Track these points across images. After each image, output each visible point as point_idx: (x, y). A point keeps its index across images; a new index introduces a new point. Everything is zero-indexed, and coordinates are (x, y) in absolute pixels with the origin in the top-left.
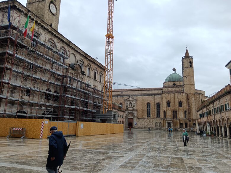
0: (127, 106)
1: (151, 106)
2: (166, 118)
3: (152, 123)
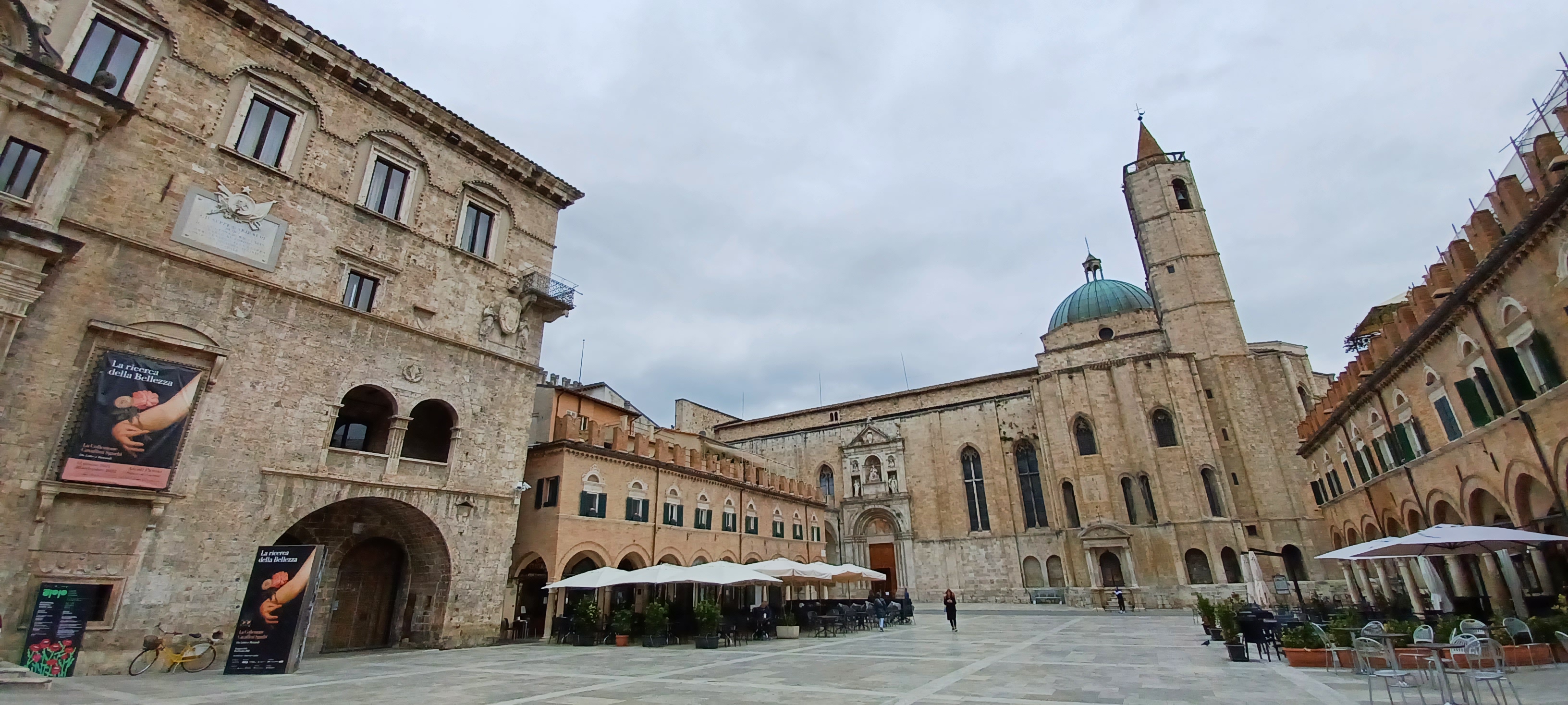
0: (858, 477)
1: (984, 462)
2: (1084, 524)
3: (1002, 562)
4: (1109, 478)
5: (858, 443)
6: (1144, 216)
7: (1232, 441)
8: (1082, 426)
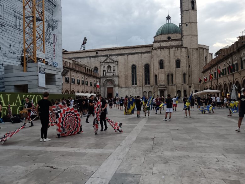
0: (105, 71)
1: (137, 69)
2: (158, 84)
3: (139, 92)
4: (165, 75)
5: (106, 62)
6: (184, 9)
7: (190, 68)
8: (161, 62)
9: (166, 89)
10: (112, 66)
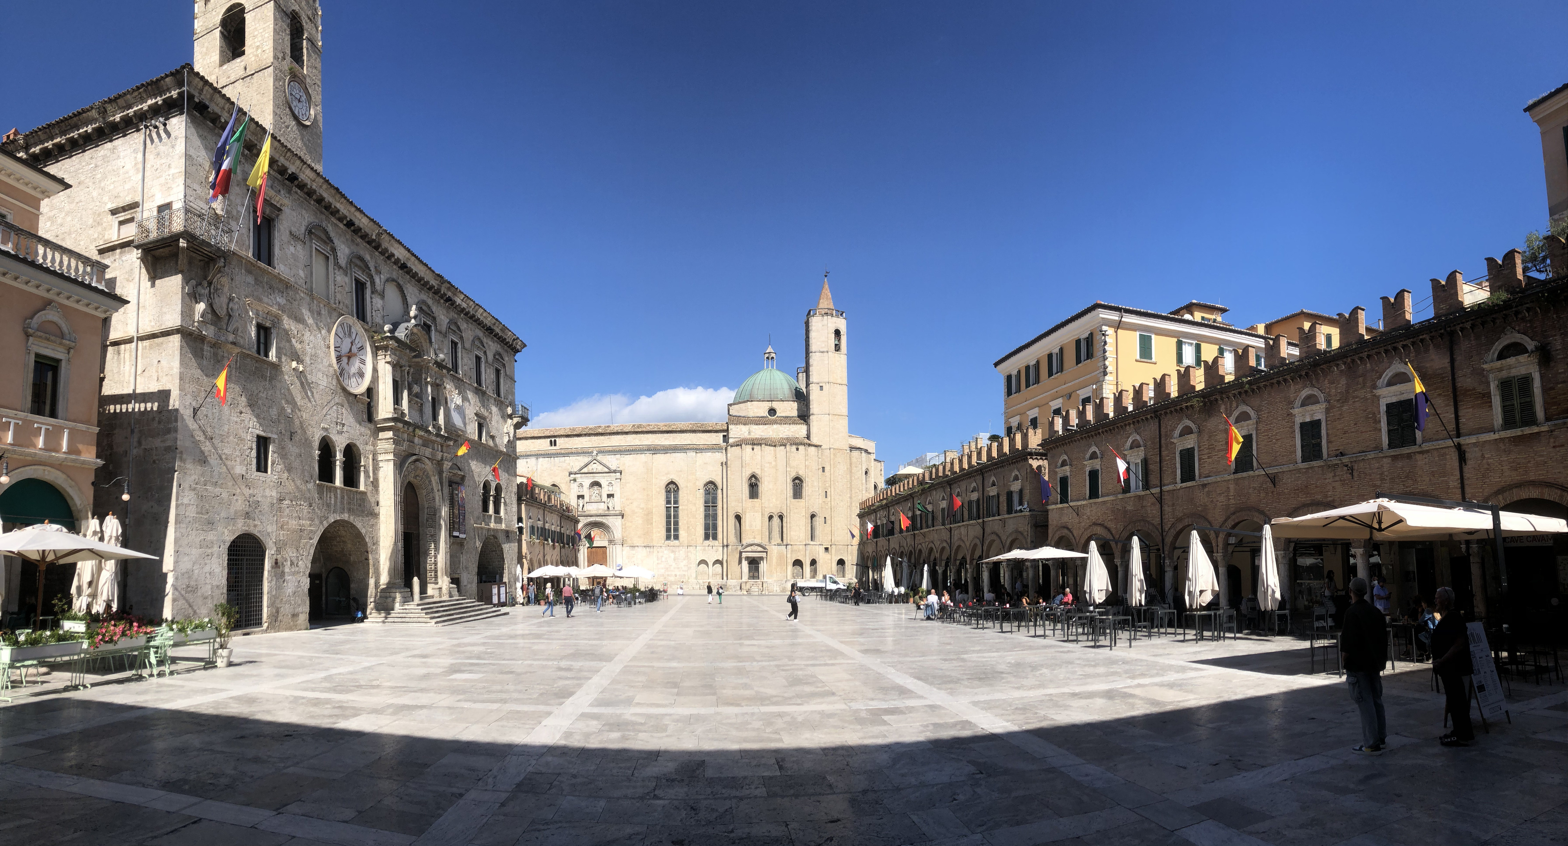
0: (582, 497)
1: (681, 494)
2: (745, 541)
3: (685, 562)
4: (762, 514)
5: (585, 470)
7: (829, 498)
8: (753, 480)
9: (764, 555)
10: (604, 482)
